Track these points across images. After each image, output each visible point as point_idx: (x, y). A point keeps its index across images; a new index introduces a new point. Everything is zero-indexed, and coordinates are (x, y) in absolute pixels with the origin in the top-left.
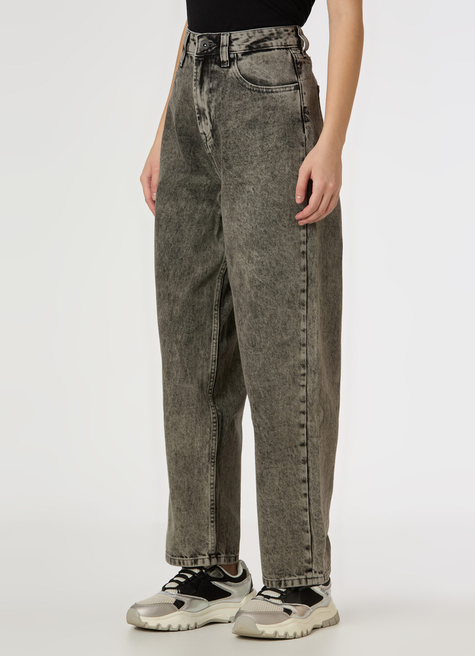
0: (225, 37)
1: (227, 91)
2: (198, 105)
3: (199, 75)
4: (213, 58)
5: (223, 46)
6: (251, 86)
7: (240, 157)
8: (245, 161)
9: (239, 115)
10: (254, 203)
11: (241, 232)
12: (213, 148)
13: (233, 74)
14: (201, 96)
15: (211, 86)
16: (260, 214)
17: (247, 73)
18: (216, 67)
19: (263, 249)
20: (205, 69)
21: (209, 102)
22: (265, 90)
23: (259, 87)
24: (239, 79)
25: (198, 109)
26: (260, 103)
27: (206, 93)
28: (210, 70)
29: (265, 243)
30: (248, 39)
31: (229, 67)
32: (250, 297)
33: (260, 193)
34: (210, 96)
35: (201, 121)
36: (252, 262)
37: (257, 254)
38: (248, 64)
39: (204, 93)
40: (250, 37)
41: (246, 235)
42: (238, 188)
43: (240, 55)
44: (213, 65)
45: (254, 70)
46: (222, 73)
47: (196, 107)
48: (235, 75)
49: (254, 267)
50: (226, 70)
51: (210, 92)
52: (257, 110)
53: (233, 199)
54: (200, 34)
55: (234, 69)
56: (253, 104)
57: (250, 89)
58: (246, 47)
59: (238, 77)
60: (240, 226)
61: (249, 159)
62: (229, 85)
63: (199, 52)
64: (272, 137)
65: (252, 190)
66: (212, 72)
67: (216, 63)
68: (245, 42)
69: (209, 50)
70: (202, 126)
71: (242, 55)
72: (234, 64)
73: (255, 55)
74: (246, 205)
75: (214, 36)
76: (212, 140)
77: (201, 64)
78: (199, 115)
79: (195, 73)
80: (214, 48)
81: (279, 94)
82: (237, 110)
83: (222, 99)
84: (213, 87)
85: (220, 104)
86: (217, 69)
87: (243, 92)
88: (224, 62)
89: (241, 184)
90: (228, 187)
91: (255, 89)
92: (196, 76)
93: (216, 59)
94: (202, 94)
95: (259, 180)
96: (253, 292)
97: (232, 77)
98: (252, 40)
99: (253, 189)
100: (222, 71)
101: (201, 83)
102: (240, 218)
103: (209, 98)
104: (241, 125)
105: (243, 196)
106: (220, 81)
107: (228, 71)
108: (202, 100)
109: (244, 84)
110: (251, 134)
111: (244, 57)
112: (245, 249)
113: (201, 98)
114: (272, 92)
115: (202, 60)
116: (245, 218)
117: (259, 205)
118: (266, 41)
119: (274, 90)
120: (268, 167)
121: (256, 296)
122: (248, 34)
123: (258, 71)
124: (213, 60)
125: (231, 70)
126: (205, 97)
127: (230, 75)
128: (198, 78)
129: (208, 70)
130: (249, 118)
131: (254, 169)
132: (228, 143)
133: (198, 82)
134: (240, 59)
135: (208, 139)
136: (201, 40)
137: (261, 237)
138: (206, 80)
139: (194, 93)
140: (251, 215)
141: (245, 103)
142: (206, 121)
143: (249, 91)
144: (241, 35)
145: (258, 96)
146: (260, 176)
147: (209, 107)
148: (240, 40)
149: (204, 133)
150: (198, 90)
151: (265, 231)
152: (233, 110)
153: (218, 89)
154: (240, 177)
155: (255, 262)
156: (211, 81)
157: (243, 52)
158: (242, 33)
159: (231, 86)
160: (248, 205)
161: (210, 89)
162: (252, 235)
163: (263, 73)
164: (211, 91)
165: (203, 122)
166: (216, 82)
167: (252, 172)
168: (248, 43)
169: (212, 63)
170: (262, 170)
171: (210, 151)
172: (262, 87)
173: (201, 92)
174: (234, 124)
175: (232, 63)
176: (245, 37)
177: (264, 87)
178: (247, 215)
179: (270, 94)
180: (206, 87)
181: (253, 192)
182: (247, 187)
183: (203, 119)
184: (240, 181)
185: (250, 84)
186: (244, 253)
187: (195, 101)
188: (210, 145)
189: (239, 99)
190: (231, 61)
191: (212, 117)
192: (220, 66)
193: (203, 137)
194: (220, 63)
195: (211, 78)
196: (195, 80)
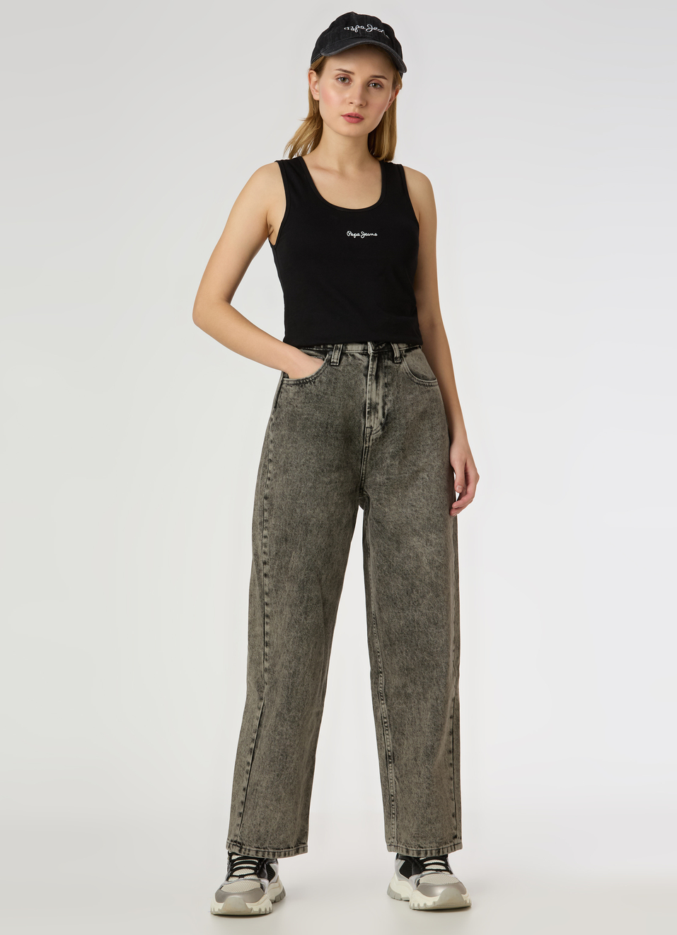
1: (400, 385)
2: (371, 399)
3: (375, 370)
4: (386, 354)
6: (417, 380)
9: (414, 407)
12: (376, 441)
13: (404, 370)
14: (376, 390)
15: (386, 381)
16: (436, 499)
17: (412, 368)
18: (390, 363)
19: (440, 531)
20: (380, 365)
21: (385, 396)
22: (428, 384)
23: (423, 381)
24: (409, 374)
25: (370, 404)
26: (426, 396)
27: (382, 387)
28: (384, 365)
31: (400, 363)
32: (430, 578)
34: (387, 390)
35: (371, 415)
36: (431, 545)
37: (435, 537)
38: (411, 361)
39: (380, 387)
41: (423, 520)
44: (386, 361)
45: (416, 366)
46: (395, 369)
47: (368, 402)
49: (433, 549)
50: (398, 365)
51: (386, 387)
52: (426, 402)
55: (404, 365)
56: (422, 397)
57: (417, 384)
58: (407, 344)
61: (421, 448)
62: (401, 379)
63: (374, 349)
64: (438, 426)
65: (426, 476)
66: (386, 367)
67: (388, 359)
69: (381, 347)
70: (371, 420)
71: (405, 352)
72: (403, 360)
73: (413, 352)
76: (380, 433)
77: (376, 360)
78: (369, 410)
79: (371, 369)
80: (385, 346)
81: (436, 387)
83: (398, 393)
84: (388, 381)
85: (397, 398)
86: (391, 365)
87: (413, 387)
88: (396, 358)
89: (416, 472)
91: (420, 383)
92: (372, 372)
93: (389, 356)
95: (433, 467)
96: (433, 573)
97: (403, 373)
99: (428, 476)
100: (395, 366)
101: (377, 377)
102: (414, 504)
103: (385, 392)
104: (417, 417)
106: (394, 376)
108: (377, 394)
109: (412, 378)
111: (407, 354)
112: (422, 533)
114: (432, 385)
115: (376, 357)
116: (421, 504)
117: (434, 490)
121: (437, 576)
123: (419, 367)
124: (386, 356)
125: (401, 366)
126: (381, 392)
127: (401, 370)
128: (374, 373)
129: (382, 365)
130: (421, 410)
131: (428, 457)
133: (373, 378)
134: (405, 356)
135: (372, 433)
137: (439, 521)
138: (381, 375)
139: (368, 389)
140: (427, 500)
141: (416, 396)
142: (376, 415)
145: (424, 389)
146: (433, 464)
147: (383, 401)
149: (371, 427)
150: (374, 385)
151: (441, 515)
153: (393, 383)
154: (415, 465)
155: (434, 544)
156: (385, 376)
157: (407, 348)
159: (403, 380)
160: (423, 491)
161: (386, 384)
162: (429, 519)
163: (421, 368)
164: (386, 385)
165: (373, 416)
166: (390, 377)
167: (426, 460)
169: (385, 359)
170: (434, 458)
171: (370, 444)
172: (425, 381)
173: (377, 387)
178: (423, 500)
179: (432, 388)
180: (382, 382)
182: (421, 474)
183: (372, 413)
184: (416, 469)
185: (416, 378)
186: (421, 536)
187: (368, 396)
188: (374, 438)
189: (411, 393)
190: (401, 357)
191: (386, 411)
192: (393, 362)
193: (368, 431)
194: (393, 359)
195: (385, 373)
196: (371, 375)
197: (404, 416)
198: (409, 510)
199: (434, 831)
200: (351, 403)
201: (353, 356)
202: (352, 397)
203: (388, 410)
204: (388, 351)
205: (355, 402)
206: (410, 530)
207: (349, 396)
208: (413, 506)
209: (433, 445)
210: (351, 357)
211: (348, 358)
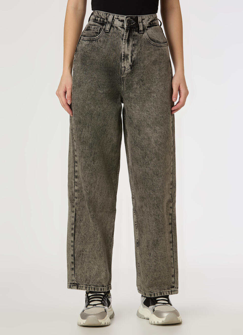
0: (140, 17)
1: (142, 45)
2: (124, 52)
3: (127, 37)
5: (140, 22)
6: (153, 43)
7: (149, 79)
8: (152, 81)
9: (149, 58)
10: (157, 103)
11: (150, 117)
12: (128, 74)
13: (145, 37)
14: (128, 48)
15: (134, 43)
16: (160, 108)
17: (150, 36)
18: (136, 33)
19: (162, 125)
20: (130, 34)
21: (132, 51)
22: (159, 46)
23: (157, 44)
24: (148, 40)
25: (124, 55)
26: (158, 52)
27: (131, 46)
28: (133, 34)
29: (162, 122)
30: (148, 19)
31: (143, 33)
32: (155, 150)
33: (160, 97)
34: (134, 48)
35: (124, 61)
36: (157, 133)
37: (159, 128)
38: (151, 32)
40: (149, 19)
41: (153, 119)
42: (148, 95)
43: (146, 27)
44: (134, 32)
45: (153, 35)
46: (139, 36)
47: (123, 53)
48: (146, 37)
49: (158, 135)
50: (141, 34)
51: (134, 46)
52: (156, 55)
53: (144, 101)
54: (127, 16)
55: (145, 34)
56: (155, 52)
57: (153, 45)
58: (149, 23)
59: (147, 38)
60: (149, 114)
62: (143, 42)
63: (127, 25)
64: (163, 69)
65: (155, 96)
66: (134, 35)
67: (136, 31)
68: (148, 21)
69: (132, 24)
70: (125, 63)
71: (147, 27)
72: (145, 32)
73: (153, 28)
74: (153, 104)
75: (134, 17)
76: (130, 70)
77: (128, 31)
78: (123, 58)
79: (125, 36)
80: (134, 23)
81: (164, 48)
82: (148, 55)
83: (141, 49)
84: (135, 43)
85: (139, 52)
86: (137, 34)
87: (150, 46)
88: (141, 31)
89: (150, 93)
90: (142, 94)
91: (155, 45)
92: (125, 38)
93: (136, 29)
94: (129, 47)
95: (159, 91)
96: (157, 147)
97: (144, 39)
98: (150, 20)
99: (156, 95)
100: (139, 35)
101: (128, 41)
102: (149, 110)
103: (133, 49)
104: (150, 63)
105: (151, 99)
106: (139, 40)
107: (143, 35)
108: (128, 50)
109: (150, 42)
110: (154, 67)
111: (148, 28)
112: (152, 126)
113: (127, 49)
114: (162, 47)
115: (129, 29)
116: (152, 110)
117: (159, 103)
118: (154, 21)
119: (162, 46)
120: (163, 84)
121: (159, 150)
122: (148, 17)
123: (155, 36)
125: (144, 35)
126: (130, 48)
127: (143, 37)
128: (127, 39)
129: (132, 34)
130: (154, 60)
131: (156, 85)
132: (144, 72)
133: (126, 41)
134: (147, 30)
135: (126, 70)
136: (127, 19)
137: (161, 120)
138: (131, 40)
139: (123, 46)
140: (155, 108)
141: (151, 52)
142: (127, 61)
143: (153, 46)
144: (146, 17)
145: (157, 48)
146: (159, 89)
147: (132, 53)
148: (146, 20)
149: (125, 67)
150: (126, 45)
151: (162, 116)
152: (146, 55)
153: (138, 44)
154: (149, 89)
155: (158, 132)
156: (133, 40)
157: (147, 26)
158: (146, 16)
159: (144, 43)
160: (154, 103)
161: (133, 44)
162: (156, 119)
163: (157, 37)
164: (134, 45)
165: (125, 61)
166: (136, 41)
167: (155, 87)
168: (149, 22)
169: (134, 31)
170: (160, 86)
171: (125, 76)
172: (158, 44)
174: (147, 62)
175: (144, 31)
176: (147, 19)
177: (159, 44)
178: (153, 108)
179: (161, 48)
180: (131, 44)
181: (156, 97)
182: (153, 94)
183: (125, 60)
184: (150, 91)
185: (153, 42)
186: (151, 128)
187: (123, 50)
188: (127, 73)
189: (148, 50)
190: (144, 30)
191: (133, 59)
192: (139, 33)
193: (123, 69)
194: (138, 31)
195: (133, 39)
196: (124, 39)
197: (143, 62)
198: (145, 113)
199: (157, 283)
200: (114, 53)
201: (117, 28)
202: (115, 50)
203: (134, 59)
204: (136, 27)
205: (117, 53)
206: (146, 124)
207: (113, 49)
208: (148, 111)
209: (160, 79)
210: (115, 29)
211: (114, 28)
